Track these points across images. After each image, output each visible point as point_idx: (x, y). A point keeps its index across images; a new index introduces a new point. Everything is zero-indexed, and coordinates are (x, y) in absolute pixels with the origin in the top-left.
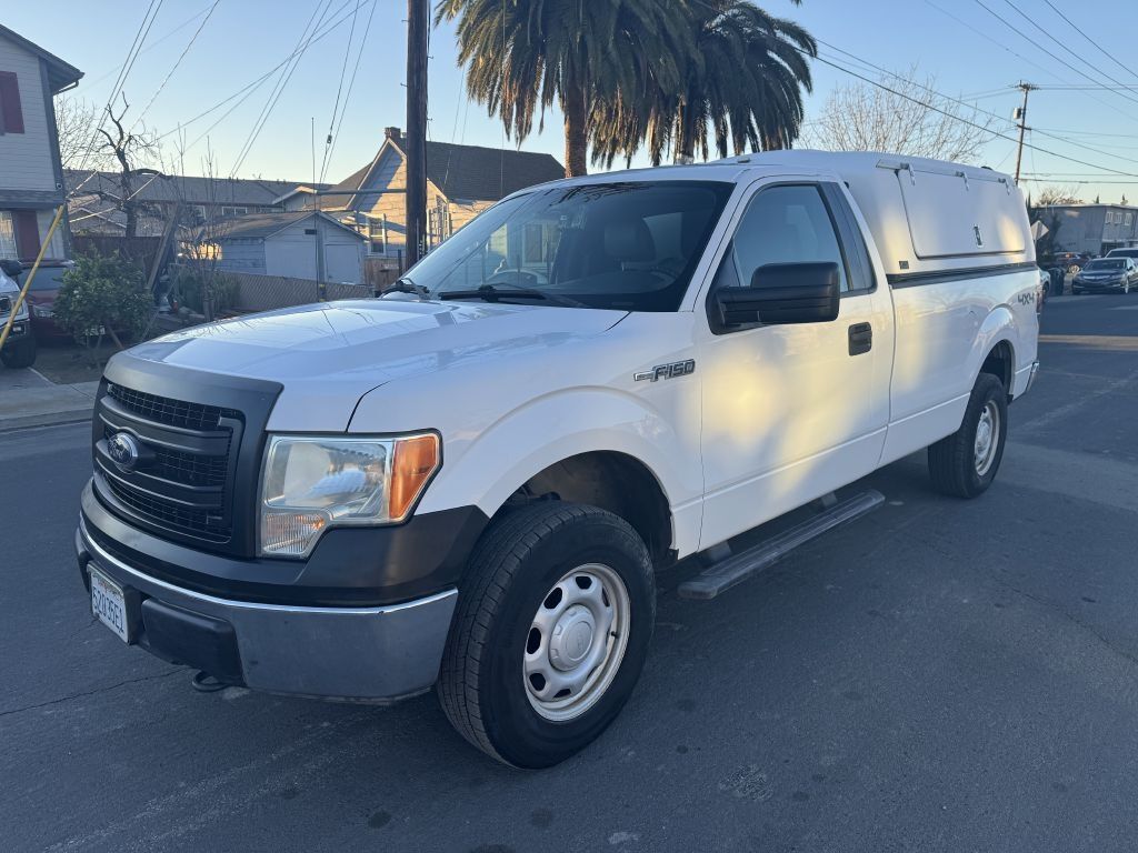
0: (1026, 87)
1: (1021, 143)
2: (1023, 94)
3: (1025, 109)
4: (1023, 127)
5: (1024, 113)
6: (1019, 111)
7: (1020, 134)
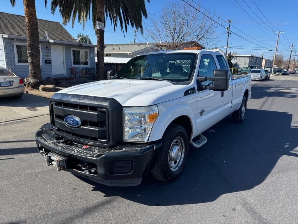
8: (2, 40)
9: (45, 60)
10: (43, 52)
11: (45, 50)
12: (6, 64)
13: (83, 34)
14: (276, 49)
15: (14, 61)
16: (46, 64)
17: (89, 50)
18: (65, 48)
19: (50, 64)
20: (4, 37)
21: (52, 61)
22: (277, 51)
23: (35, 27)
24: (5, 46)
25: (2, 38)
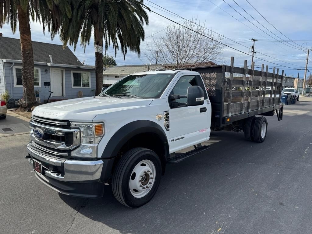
0: (254, 40)
1: (253, 56)
2: (253, 42)
3: (254, 47)
4: (253, 52)
5: (254, 48)
6: (252, 47)
7: (252, 54)
8: (2, 64)
9: (44, 82)
10: (43, 75)
11: (44, 73)
12: (5, 86)
13: (108, 56)
14: (306, 68)
15: (13, 84)
16: (45, 86)
17: (91, 72)
18: (65, 70)
19: (49, 86)
20: (4, 61)
21: (51, 83)
22: (307, 71)
23: (29, 52)
24: (5, 70)
25: (2, 63)
